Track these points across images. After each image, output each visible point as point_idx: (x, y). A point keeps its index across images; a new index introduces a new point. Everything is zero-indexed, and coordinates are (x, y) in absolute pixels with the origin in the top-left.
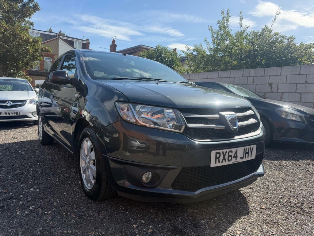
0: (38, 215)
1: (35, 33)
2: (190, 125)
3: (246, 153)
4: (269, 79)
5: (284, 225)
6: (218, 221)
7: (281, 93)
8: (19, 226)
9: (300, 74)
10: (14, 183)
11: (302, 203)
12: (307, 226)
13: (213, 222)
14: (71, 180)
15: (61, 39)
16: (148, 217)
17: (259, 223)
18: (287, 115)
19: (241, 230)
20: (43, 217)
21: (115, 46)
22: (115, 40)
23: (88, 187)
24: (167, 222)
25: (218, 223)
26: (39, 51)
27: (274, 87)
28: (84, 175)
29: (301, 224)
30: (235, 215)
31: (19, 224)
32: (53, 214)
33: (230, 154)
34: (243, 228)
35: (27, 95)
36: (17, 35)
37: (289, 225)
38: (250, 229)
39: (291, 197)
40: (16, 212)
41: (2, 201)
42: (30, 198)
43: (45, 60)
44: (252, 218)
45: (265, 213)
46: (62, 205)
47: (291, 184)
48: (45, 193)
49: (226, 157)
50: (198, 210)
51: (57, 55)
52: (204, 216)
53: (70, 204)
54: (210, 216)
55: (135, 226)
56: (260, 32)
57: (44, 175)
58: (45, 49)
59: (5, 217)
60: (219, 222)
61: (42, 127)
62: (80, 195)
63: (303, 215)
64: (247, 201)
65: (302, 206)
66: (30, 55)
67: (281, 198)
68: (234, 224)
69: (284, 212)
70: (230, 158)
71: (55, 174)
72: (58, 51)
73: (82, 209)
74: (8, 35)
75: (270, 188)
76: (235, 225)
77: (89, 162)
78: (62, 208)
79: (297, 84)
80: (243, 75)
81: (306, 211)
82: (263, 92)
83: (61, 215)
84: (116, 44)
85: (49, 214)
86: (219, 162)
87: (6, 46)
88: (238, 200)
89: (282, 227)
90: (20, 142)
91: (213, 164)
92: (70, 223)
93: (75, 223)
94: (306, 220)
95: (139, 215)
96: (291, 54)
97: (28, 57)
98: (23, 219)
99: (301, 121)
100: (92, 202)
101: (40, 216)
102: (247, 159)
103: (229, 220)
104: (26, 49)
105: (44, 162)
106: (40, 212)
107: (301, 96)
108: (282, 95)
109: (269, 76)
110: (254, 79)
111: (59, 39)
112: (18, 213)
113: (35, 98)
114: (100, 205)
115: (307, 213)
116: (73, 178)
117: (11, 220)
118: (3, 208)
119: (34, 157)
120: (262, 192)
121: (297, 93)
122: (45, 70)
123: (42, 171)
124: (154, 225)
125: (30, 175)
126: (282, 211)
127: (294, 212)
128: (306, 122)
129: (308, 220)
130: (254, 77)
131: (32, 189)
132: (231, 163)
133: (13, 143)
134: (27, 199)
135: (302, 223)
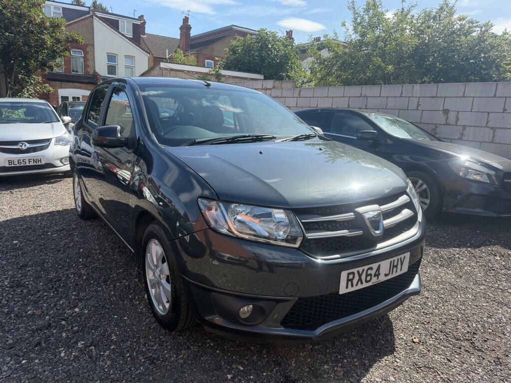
0: (90, 357)
1: (52, 8)
2: (311, 235)
3: (393, 267)
4: (444, 102)
5: (442, 373)
6: (348, 366)
7: (461, 127)
8: (67, 378)
9: (495, 96)
10: (50, 297)
11: (474, 333)
12: (476, 373)
13: (341, 367)
14: (132, 292)
15: (97, 16)
16: (247, 360)
17: (407, 369)
18: (468, 172)
19: (381, 380)
20: (99, 362)
21: (189, 28)
22: (189, 17)
23: (159, 309)
24: (275, 368)
25: (349, 369)
26: (62, 42)
27: (452, 116)
28: (153, 291)
29: (467, 371)
30: (374, 354)
31: (66, 373)
32: (112, 355)
33: (370, 272)
34: (383, 378)
35: (51, 129)
36: (24, 15)
37: (451, 373)
38: (393, 379)
39: (458, 321)
40: (60, 353)
41: (37, 331)
42: (76, 326)
43: (72, 54)
44: (398, 361)
45: (418, 350)
46: (124, 339)
47: (463, 296)
48: (96, 316)
49: (363, 277)
50: (320, 346)
51: (92, 45)
52: (328, 356)
53: (134, 337)
54: (337, 356)
55: (229, 376)
56: (435, 11)
57: (92, 282)
58: (73, 38)
59: (45, 362)
60: (350, 367)
61: (80, 193)
62: (148, 320)
63: (473, 354)
64: (393, 329)
65: (474, 337)
66: (47, 49)
67: (444, 324)
68: (371, 369)
69: (445, 349)
70: (369, 278)
71: (108, 281)
72: (93, 39)
73: (152, 346)
74: (9, 15)
75: (430, 304)
76: (372, 372)
77: (160, 275)
78: (123, 344)
79: (489, 113)
80: (402, 93)
81: (477, 347)
82: (433, 124)
83: (123, 357)
84: (189, 24)
85: (107, 356)
86: (352, 286)
87: (7, 34)
88: (379, 327)
89: (440, 375)
90: (47, 213)
91: (343, 290)
92: (138, 372)
93: (146, 374)
94: (476, 364)
95: (234, 357)
96: (485, 54)
97: (45, 53)
98: (71, 365)
99: (489, 182)
100: (166, 333)
101: (94, 360)
102: (395, 275)
103: (365, 363)
104: (41, 40)
105: (88, 256)
106: (94, 353)
107: (494, 134)
108: (463, 130)
109: (445, 98)
110: (419, 101)
111: (94, 17)
112: (62, 355)
113: (64, 135)
114: (177, 339)
115: (480, 350)
116: (135, 287)
117: (55, 367)
118: (40, 345)
119: (73, 245)
120: (416, 312)
121: (488, 127)
122: (73, 71)
123: (88, 274)
124: (257, 374)
125: (71, 283)
126: (443, 348)
127: (460, 348)
128: (497, 183)
129: (478, 364)
130: (419, 97)
131: (77, 310)
132: (370, 284)
133: (36, 216)
134: (72, 328)
135: (469, 369)
